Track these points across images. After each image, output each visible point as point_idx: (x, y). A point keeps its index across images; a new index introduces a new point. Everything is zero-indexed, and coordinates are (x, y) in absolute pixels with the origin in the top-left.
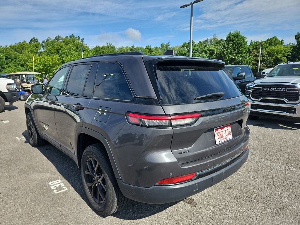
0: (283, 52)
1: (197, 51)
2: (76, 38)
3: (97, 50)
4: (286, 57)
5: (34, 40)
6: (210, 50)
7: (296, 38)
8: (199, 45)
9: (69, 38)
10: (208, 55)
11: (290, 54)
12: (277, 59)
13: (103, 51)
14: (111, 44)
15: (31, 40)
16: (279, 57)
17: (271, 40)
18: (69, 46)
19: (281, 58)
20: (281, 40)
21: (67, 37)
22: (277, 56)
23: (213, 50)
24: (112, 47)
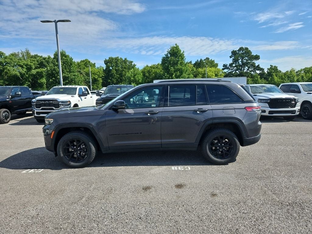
0: (98, 74)
1: (10, 64)
4: (101, 78)
6: (27, 65)
7: (105, 63)
8: (10, 57)
10: (25, 70)
11: (103, 75)
12: (94, 79)
16: (96, 77)
17: (85, 61)
19: (97, 78)
20: (93, 63)
22: (94, 76)
23: (30, 65)
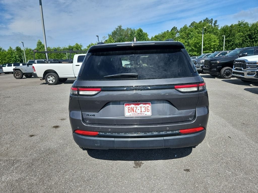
2: (210, 20)
3: (224, 30)
5: (174, 28)
9: (203, 22)
13: (231, 30)
14: (243, 21)
15: (173, 29)
18: (198, 30)
21: (202, 21)
24: (244, 25)
